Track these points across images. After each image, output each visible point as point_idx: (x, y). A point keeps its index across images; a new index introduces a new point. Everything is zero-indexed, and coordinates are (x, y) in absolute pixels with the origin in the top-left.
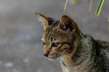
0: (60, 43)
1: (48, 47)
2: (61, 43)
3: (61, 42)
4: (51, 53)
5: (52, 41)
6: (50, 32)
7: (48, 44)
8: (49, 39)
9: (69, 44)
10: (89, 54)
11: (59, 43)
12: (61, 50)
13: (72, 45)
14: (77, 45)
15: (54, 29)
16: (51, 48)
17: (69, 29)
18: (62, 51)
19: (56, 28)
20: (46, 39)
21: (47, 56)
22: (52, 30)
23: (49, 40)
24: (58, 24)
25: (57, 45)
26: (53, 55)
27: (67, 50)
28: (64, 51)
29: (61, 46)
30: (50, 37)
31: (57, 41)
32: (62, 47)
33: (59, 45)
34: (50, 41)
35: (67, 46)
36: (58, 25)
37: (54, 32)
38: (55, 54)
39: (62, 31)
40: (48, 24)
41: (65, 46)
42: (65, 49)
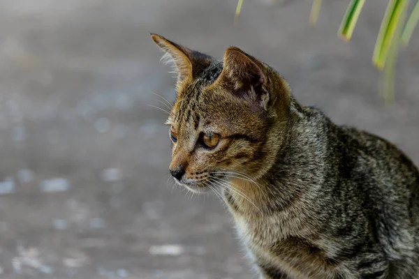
0: (223, 135)
1: (185, 147)
2: (227, 137)
3: (226, 133)
4: (193, 167)
5: (196, 126)
6: (193, 100)
7: (186, 136)
8: (187, 120)
9: (252, 141)
10: (318, 173)
11: (218, 136)
12: (225, 158)
13: (262, 145)
14: (276, 146)
15: (204, 89)
16: (192, 153)
17: (252, 93)
18: (228, 163)
19: (209, 87)
20: (180, 120)
21: (179, 175)
22: (199, 94)
23: (188, 125)
24: (218, 75)
25: (213, 142)
26: (199, 176)
27: (245, 160)
28: (237, 163)
29: (226, 148)
30: (192, 113)
31: (214, 129)
32: (229, 150)
33: (222, 144)
34: (192, 127)
35: (244, 146)
36: (219, 79)
37: (205, 100)
38: (205, 171)
39: (229, 96)
40: (190, 72)
41: (239, 147)
42: (239, 156)
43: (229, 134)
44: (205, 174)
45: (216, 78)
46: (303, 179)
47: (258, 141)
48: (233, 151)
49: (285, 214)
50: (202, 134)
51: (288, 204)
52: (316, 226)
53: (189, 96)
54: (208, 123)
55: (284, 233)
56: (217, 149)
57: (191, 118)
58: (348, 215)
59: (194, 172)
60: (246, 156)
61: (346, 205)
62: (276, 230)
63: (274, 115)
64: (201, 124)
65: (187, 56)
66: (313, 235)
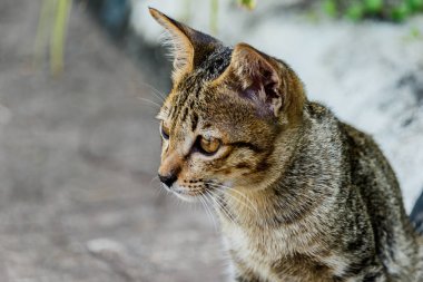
0: (225, 141)
1: (179, 150)
2: (228, 144)
3: (227, 139)
4: (187, 174)
5: (194, 127)
6: (192, 96)
7: (181, 138)
8: (184, 120)
9: (256, 149)
11: (220, 142)
12: (224, 167)
13: (268, 155)
14: (284, 158)
15: (206, 84)
16: (187, 157)
17: (262, 94)
18: (227, 172)
19: (213, 83)
20: (175, 117)
21: (170, 181)
22: (200, 89)
23: (184, 125)
24: (224, 68)
25: (212, 147)
26: (192, 185)
27: (247, 171)
29: (227, 156)
30: (190, 112)
31: (213, 133)
32: (229, 159)
33: (222, 151)
34: (189, 128)
35: (247, 155)
36: (225, 73)
37: (207, 99)
38: (201, 180)
39: (234, 96)
40: (191, 58)
41: (242, 156)
42: (241, 166)
43: (232, 141)
44: (199, 184)
45: (221, 72)
46: (315, 191)
47: (264, 150)
48: (233, 160)
49: (295, 227)
50: (199, 138)
51: (298, 216)
52: (329, 242)
53: (187, 90)
54: (209, 126)
55: (291, 249)
56: (217, 156)
57: (189, 117)
58: (359, 227)
59: (188, 179)
60: (248, 167)
61: (358, 216)
62: (282, 245)
63: (285, 121)
64: (200, 126)
65: (189, 38)
66: (323, 251)
